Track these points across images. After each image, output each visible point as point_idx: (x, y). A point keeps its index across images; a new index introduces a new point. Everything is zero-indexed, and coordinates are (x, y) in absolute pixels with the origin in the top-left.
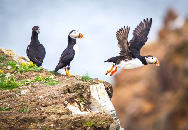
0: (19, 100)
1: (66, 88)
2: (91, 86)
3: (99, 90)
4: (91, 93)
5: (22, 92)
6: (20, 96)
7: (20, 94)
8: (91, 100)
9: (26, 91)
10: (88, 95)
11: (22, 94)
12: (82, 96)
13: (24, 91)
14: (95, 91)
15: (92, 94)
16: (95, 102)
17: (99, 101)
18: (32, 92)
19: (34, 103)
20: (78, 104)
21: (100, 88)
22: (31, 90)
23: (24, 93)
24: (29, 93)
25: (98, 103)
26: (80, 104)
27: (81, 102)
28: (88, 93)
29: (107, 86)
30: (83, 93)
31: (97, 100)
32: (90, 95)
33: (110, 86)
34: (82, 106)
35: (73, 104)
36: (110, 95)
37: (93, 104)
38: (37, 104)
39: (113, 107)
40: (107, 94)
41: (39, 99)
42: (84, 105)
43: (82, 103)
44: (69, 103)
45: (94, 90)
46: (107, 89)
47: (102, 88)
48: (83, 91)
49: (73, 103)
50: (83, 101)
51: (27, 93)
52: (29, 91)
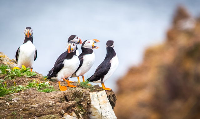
0: (10, 108)
1: (63, 96)
2: (91, 94)
3: (100, 98)
4: (91, 101)
5: (13, 100)
6: (11, 104)
7: (11, 102)
8: (91, 110)
9: (17, 98)
10: (88, 104)
11: (13, 102)
12: (81, 105)
13: (16, 98)
14: (96, 99)
15: (92, 103)
16: (95, 111)
17: (100, 111)
18: (24, 100)
19: (27, 112)
20: (76, 114)
21: (102, 96)
22: (23, 98)
23: (16, 101)
24: (21, 101)
25: (99, 113)
26: (79, 114)
27: (79, 111)
28: (88, 101)
29: (109, 94)
30: (82, 102)
31: (98, 110)
32: (90, 103)
33: (113, 94)
34: (81, 116)
35: (70, 114)
36: (113, 104)
37: (93, 114)
38: (30, 113)
39: (116, 117)
40: (109, 103)
41: (32, 108)
42: (83, 115)
43: (81, 112)
44: (66, 112)
45: (95, 98)
46: (109, 97)
47: (104, 96)
48: (82, 99)
49: (70, 112)
50: (82, 111)
51: (18, 101)
52: (21, 99)
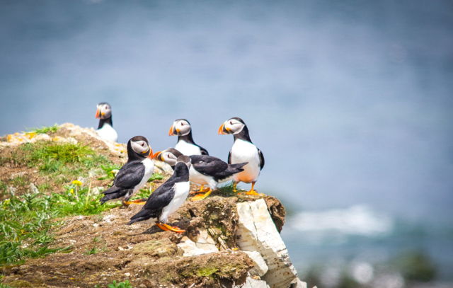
0: (94, 233)
1: (187, 209)
2: (239, 205)
3: (255, 212)
4: (238, 217)
5: (104, 219)
6: (101, 226)
7: (101, 223)
8: (240, 232)
9: (112, 216)
10: (233, 222)
11: (104, 222)
12: (222, 224)
13: (109, 216)
14: (247, 214)
15: (241, 221)
16: (247, 234)
17: (254, 233)
18: (123, 219)
19: (119, 236)
20: (214, 240)
21: (258, 208)
22: (121, 215)
23: (109, 221)
24: (116, 221)
25: (254, 236)
26: (219, 239)
27: (219, 235)
28: (233, 218)
29: (271, 203)
30: (222, 219)
31: (251, 232)
32: (237, 221)
33: (278, 204)
34: (222, 242)
35: (194, 238)
36: (279, 224)
37: (243, 238)
38: (122, 239)
39: (283, 243)
40: (271, 219)
41: (130, 230)
42: (226, 240)
43: (222, 236)
44: (186, 234)
45: (245, 212)
46: (271, 209)
47: (262, 209)
48: (223, 214)
49: (194, 236)
50: (224, 234)
51: (112, 220)
52: (118, 216)
